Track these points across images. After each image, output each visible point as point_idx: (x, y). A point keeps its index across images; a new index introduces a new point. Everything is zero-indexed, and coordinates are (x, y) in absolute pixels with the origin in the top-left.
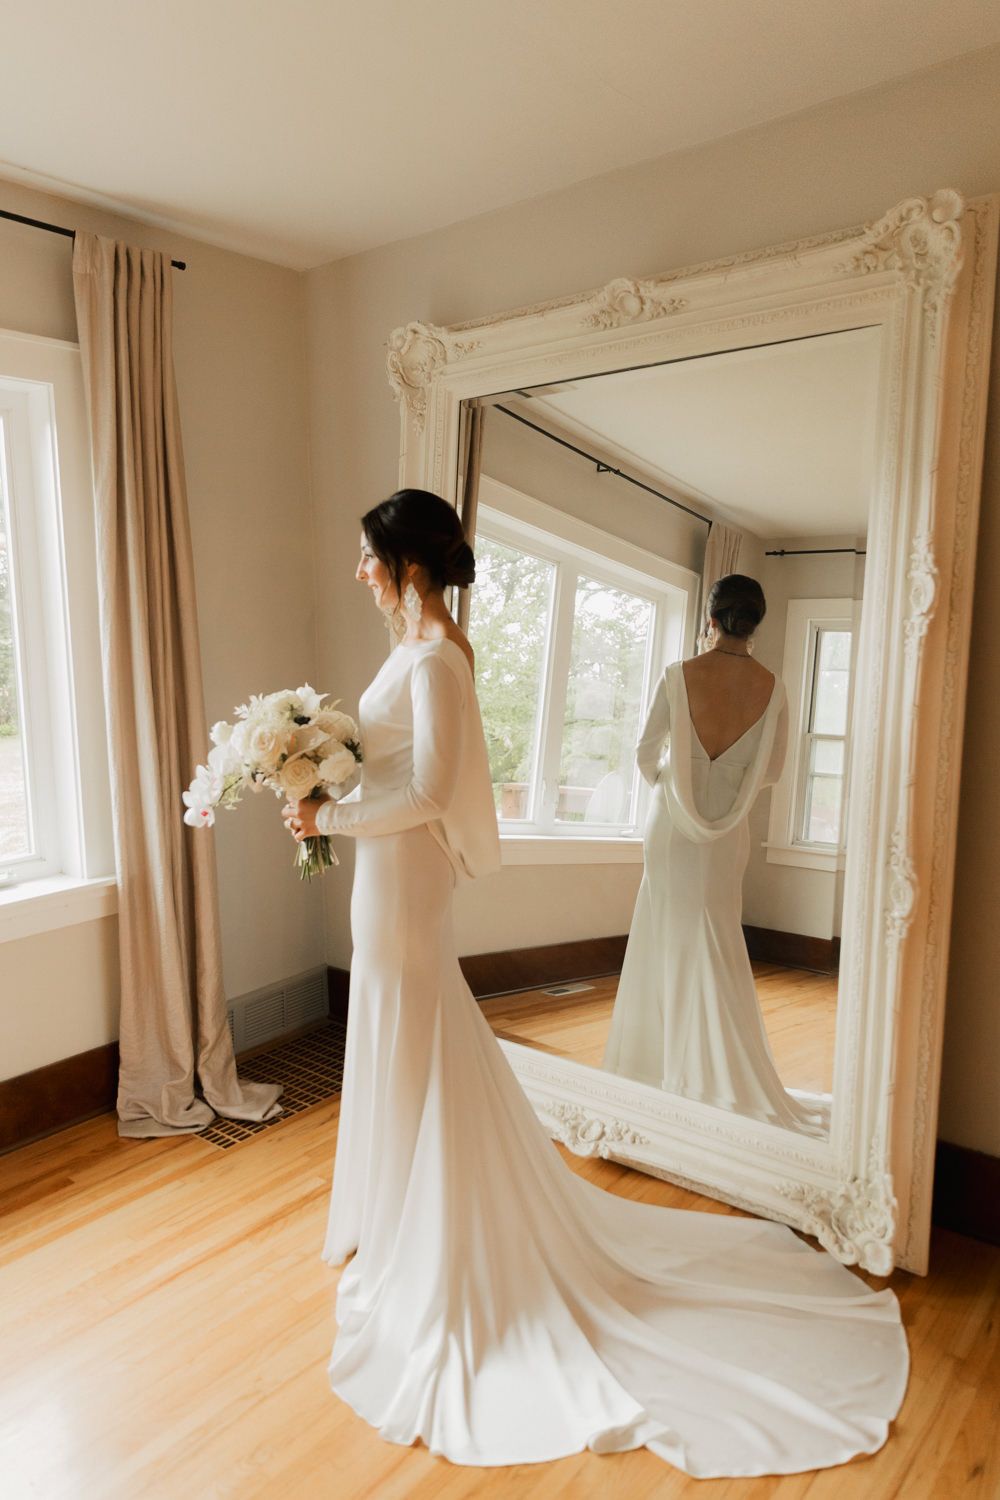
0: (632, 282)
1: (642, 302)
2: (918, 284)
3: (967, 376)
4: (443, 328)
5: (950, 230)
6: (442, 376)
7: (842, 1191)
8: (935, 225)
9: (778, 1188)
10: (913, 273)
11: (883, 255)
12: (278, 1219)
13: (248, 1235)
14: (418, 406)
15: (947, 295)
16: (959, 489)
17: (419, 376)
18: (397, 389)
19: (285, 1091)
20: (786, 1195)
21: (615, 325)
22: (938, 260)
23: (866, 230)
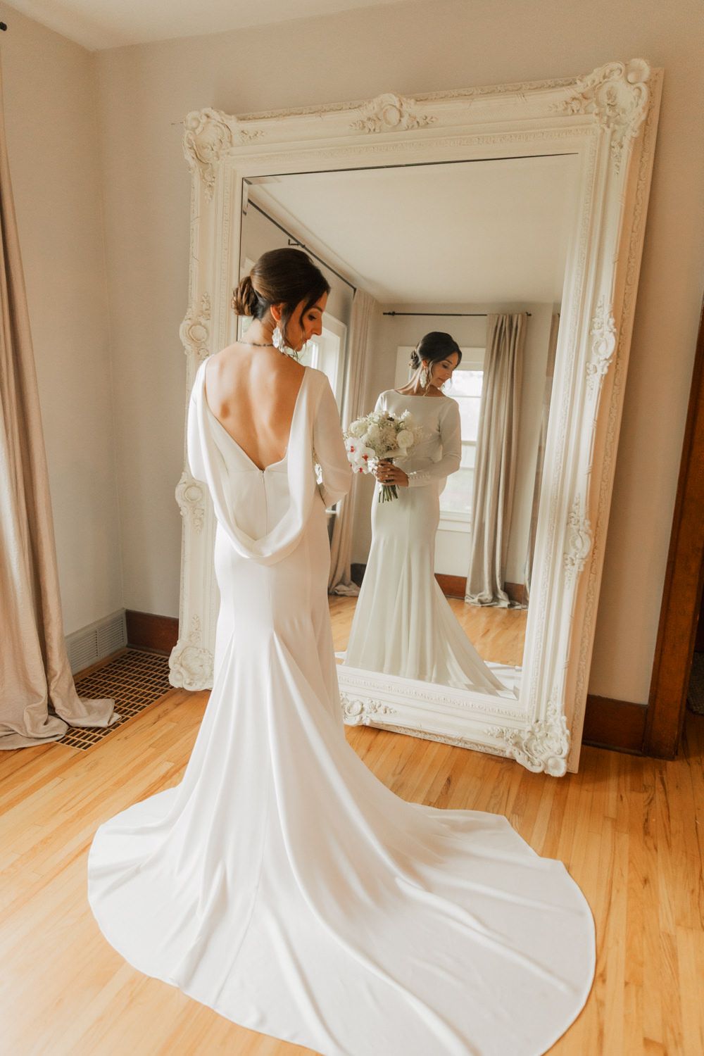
0: (398, 99)
1: (401, 116)
2: (608, 127)
3: (637, 197)
4: (233, 117)
5: (639, 89)
6: (229, 156)
7: (529, 728)
8: (629, 85)
9: (486, 732)
10: (605, 118)
11: (585, 102)
14: (209, 178)
15: (632, 137)
16: (627, 276)
17: (208, 154)
18: (193, 163)
20: (492, 735)
21: (377, 131)
22: (624, 111)
23: (578, 82)
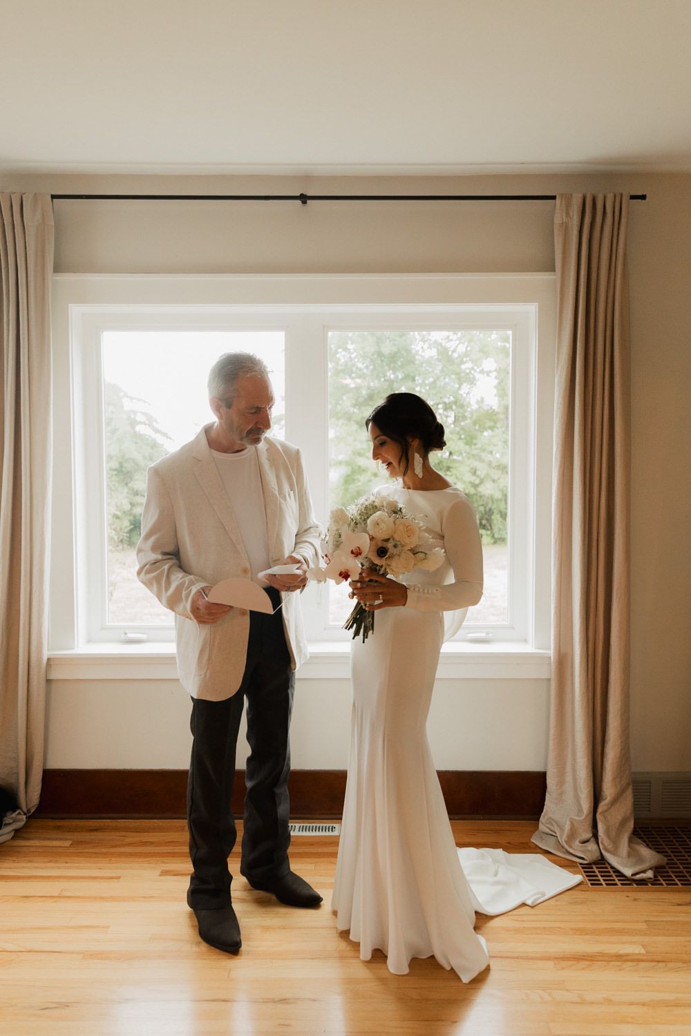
12: (586, 960)
13: (556, 958)
19: (667, 864)
